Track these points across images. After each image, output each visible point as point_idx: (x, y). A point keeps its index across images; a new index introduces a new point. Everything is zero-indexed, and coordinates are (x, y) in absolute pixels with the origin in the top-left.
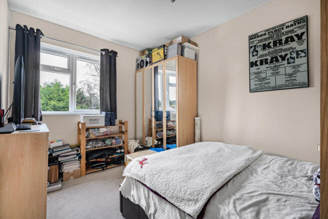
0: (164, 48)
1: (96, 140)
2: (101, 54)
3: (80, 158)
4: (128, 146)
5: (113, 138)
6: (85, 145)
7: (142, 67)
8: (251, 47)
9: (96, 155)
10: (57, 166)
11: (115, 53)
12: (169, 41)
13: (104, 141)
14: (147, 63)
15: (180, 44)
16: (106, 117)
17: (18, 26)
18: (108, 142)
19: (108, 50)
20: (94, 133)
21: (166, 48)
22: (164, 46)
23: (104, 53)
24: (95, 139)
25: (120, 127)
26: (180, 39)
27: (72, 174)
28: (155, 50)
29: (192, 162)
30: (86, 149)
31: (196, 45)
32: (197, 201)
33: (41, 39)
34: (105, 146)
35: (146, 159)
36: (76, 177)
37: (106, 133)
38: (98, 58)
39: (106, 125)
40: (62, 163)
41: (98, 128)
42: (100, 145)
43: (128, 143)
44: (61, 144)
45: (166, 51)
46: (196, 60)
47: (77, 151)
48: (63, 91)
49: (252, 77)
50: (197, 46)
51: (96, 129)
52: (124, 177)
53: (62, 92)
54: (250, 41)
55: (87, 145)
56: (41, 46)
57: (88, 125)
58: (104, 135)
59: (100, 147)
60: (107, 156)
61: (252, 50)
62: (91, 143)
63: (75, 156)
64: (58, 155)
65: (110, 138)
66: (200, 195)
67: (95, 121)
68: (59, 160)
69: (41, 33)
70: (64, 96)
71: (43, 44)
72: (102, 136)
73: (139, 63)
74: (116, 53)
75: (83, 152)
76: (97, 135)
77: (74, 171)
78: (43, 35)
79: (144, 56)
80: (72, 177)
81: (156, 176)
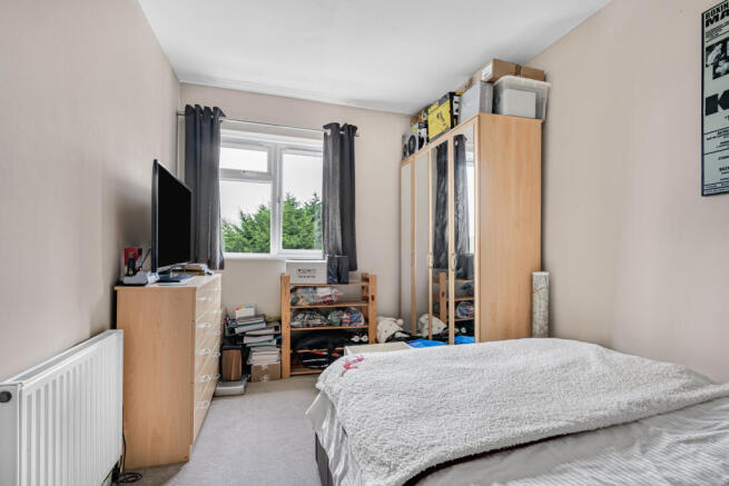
0: (452, 99)
1: (312, 311)
2: (325, 134)
3: (279, 342)
4: (376, 330)
5: (344, 309)
6: (289, 318)
7: (412, 152)
8: (710, 49)
9: (310, 342)
10: (239, 352)
11: (352, 130)
12: (466, 80)
13: (326, 313)
14: (421, 141)
15: (491, 82)
16: (330, 264)
17: (188, 107)
18: (333, 317)
19: (337, 125)
20: (305, 295)
21: (456, 99)
22: (452, 95)
23: (329, 132)
24: (308, 309)
25: (363, 288)
26: (488, 72)
27: (266, 372)
28: (432, 108)
29: (458, 383)
30: (292, 327)
31: (542, 77)
32: (393, 469)
33: (221, 125)
34: (330, 325)
35: (360, 360)
36: (272, 379)
37: (328, 299)
38: (319, 144)
39: (330, 283)
40: (249, 349)
41: (315, 288)
42: (318, 322)
43: (377, 323)
44: (251, 312)
45: (455, 106)
46: (537, 117)
47: (277, 328)
48: (299, 215)
49: (710, 146)
50: (545, 80)
51: (310, 290)
52: (319, 391)
53: (297, 218)
54: (706, 30)
55: (293, 319)
56: (222, 136)
57: (296, 280)
58: (325, 302)
59: (319, 325)
60: (330, 345)
61: (711, 58)
62: (300, 316)
63: (271, 338)
64: (244, 333)
65: (338, 309)
66: (407, 458)
67: (308, 274)
68: (245, 341)
69: (221, 112)
70: (299, 223)
71: (224, 133)
72: (320, 304)
73: (407, 142)
74: (355, 128)
75: (286, 332)
76: (312, 300)
77: (269, 366)
78: (224, 116)
79: (416, 126)
80: (265, 377)
81: (355, 397)
